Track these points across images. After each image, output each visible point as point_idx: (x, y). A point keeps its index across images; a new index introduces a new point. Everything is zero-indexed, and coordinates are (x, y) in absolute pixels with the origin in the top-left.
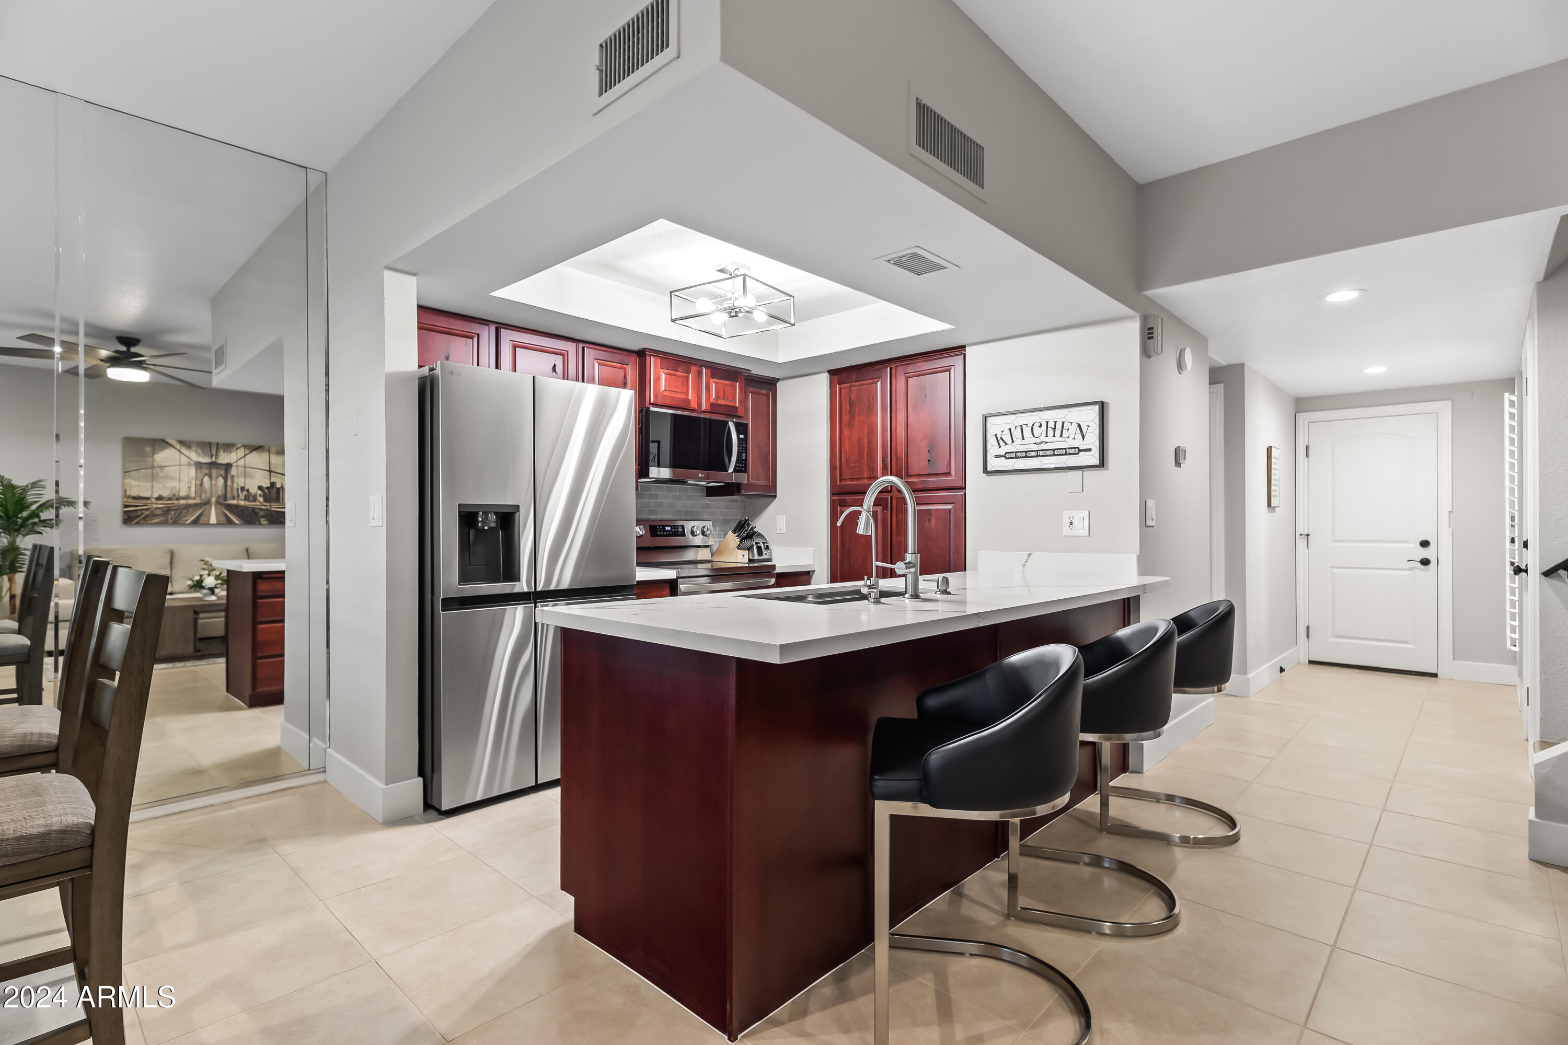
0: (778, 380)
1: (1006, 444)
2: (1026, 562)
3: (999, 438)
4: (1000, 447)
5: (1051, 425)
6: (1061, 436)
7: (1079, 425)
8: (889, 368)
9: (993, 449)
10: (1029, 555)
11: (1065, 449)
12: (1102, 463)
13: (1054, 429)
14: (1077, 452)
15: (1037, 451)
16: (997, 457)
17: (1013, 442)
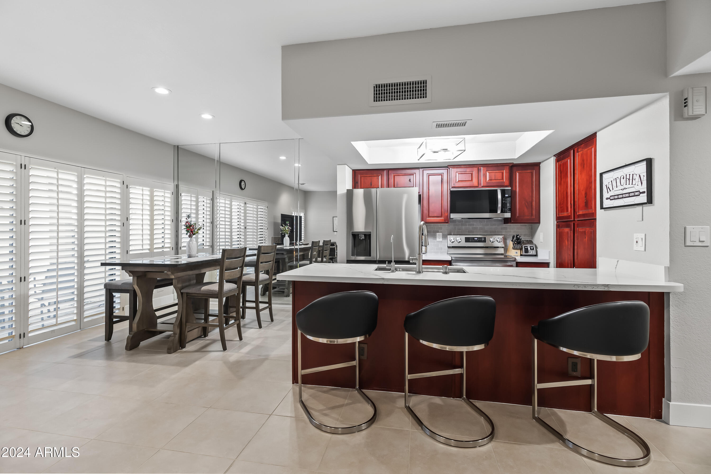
0: (540, 163)
1: (610, 191)
2: (616, 266)
3: (608, 187)
4: (608, 193)
5: (628, 177)
6: (632, 184)
7: (640, 175)
8: (572, 151)
9: (606, 195)
10: (618, 261)
11: (634, 192)
12: (650, 201)
13: (629, 179)
14: (639, 194)
15: (622, 194)
16: (607, 199)
17: (613, 189)
